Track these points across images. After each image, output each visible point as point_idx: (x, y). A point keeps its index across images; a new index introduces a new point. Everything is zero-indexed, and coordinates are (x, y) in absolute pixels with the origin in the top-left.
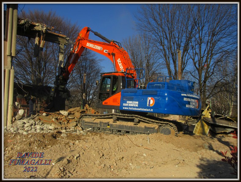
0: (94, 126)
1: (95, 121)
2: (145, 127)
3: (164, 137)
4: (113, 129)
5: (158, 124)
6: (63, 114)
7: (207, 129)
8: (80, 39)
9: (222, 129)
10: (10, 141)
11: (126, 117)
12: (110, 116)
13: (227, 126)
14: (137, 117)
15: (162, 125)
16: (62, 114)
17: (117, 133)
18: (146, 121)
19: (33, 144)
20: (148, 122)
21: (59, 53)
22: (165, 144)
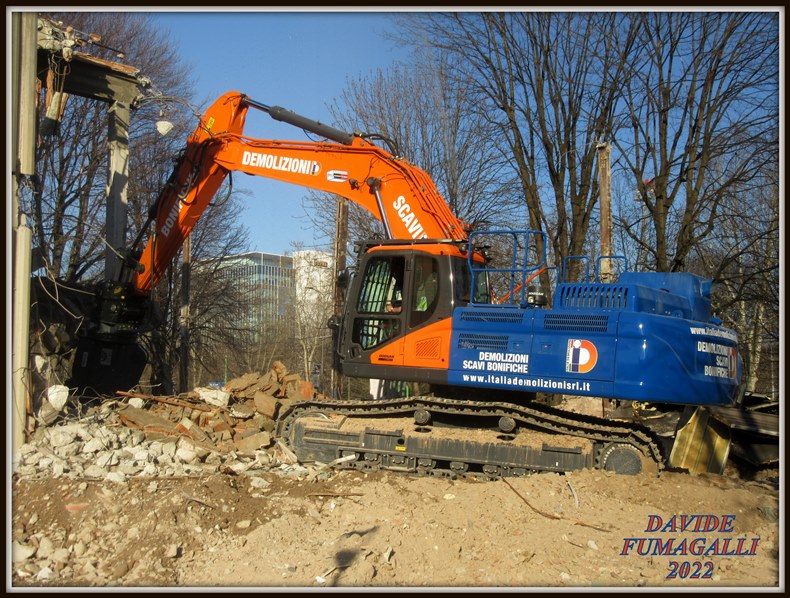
0: (342, 448)
1: (345, 429)
2: (546, 448)
3: (621, 482)
4: (418, 455)
5: (591, 436)
6: (209, 399)
7: (723, 448)
11: (467, 412)
12: (405, 408)
14: (510, 411)
15: (605, 438)
16: (204, 401)
17: (433, 470)
18: (545, 425)
19: (183, 515)
20: (555, 428)
21: (110, 140)
22: (630, 508)
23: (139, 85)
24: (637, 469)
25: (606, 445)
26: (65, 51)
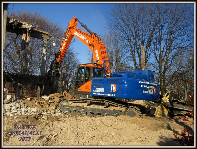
0: (71, 109)
1: (72, 105)
2: (114, 110)
3: (130, 118)
4: (87, 111)
5: (125, 108)
6: (44, 98)
7: (166, 112)
9: (179, 111)
11: (98, 102)
12: (85, 101)
13: (183, 109)
14: (107, 102)
17: (91, 115)
18: (115, 105)
20: (117, 106)
21: (42, 47)
22: (130, 125)
23: (49, 36)
24: (134, 115)
25: (128, 109)
26: (29, 28)
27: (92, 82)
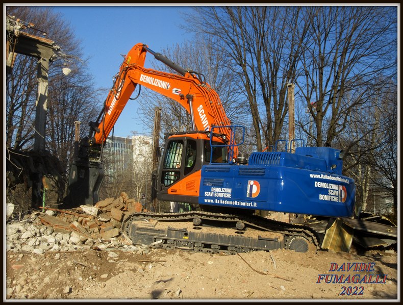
0: (155, 237)
1: (157, 227)
2: (260, 238)
3: (297, 256)
4: (194, 241)
5: (283, 232)
6: (87, 211)
7: (349, 239)
8: (127, 68)
9: (376, 240)
10: (16, 267)
11: (220, 219)
12: (188, 217)
13: (385, 234)
15: (290, 233)
16: (85, 212)
17: (202, 249)
19: (73, 271)
20: (264, 228)
21: (38, 77)
22: (302, 269)
23: (54, 50)
24: (306, 249)
25: (291, 237)
26: (16, 31)
27: (202, 175)
